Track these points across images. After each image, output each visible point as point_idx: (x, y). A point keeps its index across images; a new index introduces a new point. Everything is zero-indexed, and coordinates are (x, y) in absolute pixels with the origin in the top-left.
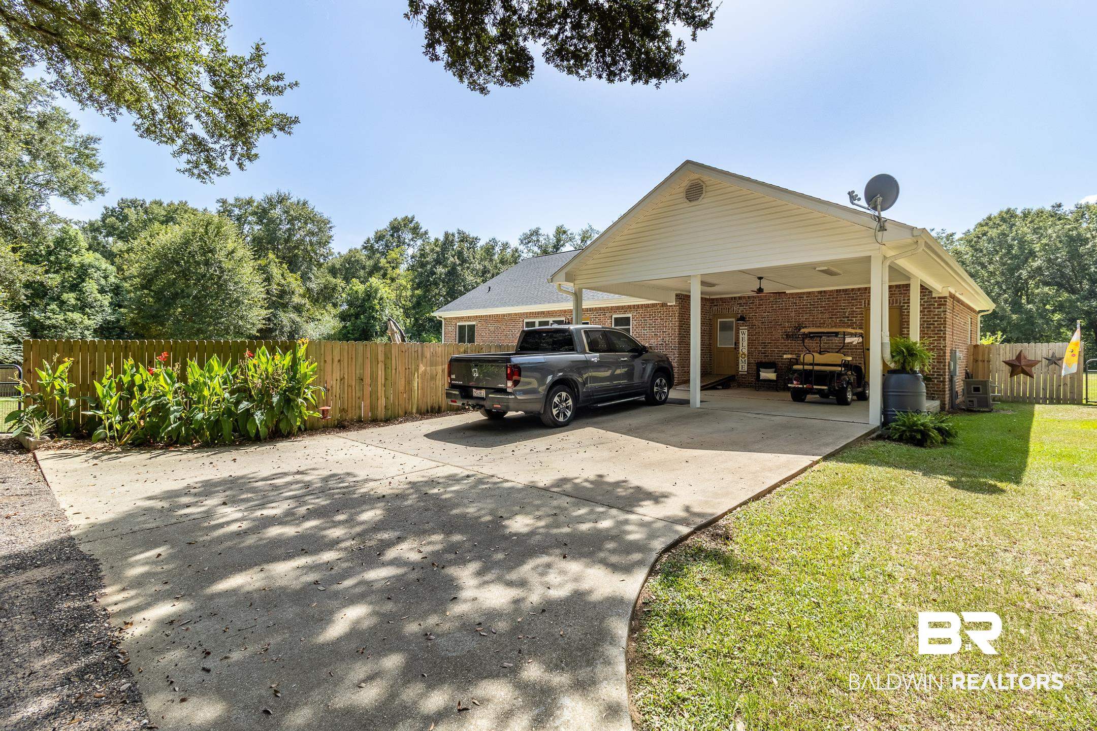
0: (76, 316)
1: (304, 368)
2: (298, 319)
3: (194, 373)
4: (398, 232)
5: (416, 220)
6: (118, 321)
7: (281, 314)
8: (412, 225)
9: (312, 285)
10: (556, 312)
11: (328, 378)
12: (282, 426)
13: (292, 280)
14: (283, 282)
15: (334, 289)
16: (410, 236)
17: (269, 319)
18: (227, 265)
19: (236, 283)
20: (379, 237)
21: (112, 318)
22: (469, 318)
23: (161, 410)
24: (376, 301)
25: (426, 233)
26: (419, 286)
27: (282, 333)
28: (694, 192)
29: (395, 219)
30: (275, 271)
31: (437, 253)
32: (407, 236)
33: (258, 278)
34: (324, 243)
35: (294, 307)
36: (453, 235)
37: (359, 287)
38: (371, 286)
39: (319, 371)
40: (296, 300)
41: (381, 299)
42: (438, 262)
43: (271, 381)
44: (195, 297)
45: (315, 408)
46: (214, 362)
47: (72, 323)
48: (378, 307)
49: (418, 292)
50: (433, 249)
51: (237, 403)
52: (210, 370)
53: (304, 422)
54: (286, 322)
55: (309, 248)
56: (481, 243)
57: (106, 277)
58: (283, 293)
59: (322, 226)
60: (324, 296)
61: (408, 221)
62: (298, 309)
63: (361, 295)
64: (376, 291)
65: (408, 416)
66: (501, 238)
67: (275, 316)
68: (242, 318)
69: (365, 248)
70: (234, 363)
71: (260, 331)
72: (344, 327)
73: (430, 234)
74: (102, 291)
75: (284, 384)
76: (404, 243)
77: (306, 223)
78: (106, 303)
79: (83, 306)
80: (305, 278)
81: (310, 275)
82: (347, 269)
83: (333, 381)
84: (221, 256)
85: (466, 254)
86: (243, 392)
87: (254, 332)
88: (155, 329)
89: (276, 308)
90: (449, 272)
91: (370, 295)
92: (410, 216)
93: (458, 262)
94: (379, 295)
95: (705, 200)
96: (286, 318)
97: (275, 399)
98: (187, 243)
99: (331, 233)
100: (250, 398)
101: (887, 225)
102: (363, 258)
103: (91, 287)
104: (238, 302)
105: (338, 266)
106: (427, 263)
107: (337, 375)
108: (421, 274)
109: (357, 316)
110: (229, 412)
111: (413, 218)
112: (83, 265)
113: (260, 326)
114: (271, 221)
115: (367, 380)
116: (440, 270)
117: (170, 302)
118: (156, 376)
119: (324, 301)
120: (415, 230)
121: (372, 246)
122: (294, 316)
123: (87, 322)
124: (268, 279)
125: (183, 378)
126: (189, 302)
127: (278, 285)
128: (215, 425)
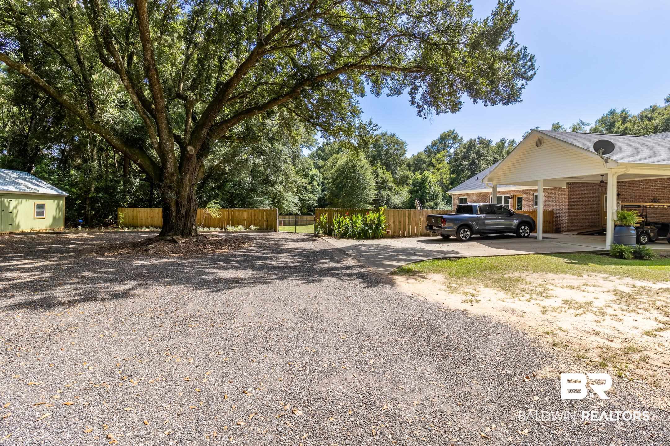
0: (311, 195)
1: (382, 218)
2: (390, 194)
3: (354, 218)
4: (444, 140)
5: (456, 131)
6: (324, 197)
7: (382, 192)
8: (453, 135)
9: (397, 176)
10: (505, 192)
11: (389, 221)
12: (376, 235)
13: (387, 175)
14: (384, 176)
15: (407, 177)
16: (452, 142)
17: (377, 195)
18: (361, 172)
19: (364, 180)
20: (434, 144)
21: (321, 196)
22: (464, 195)
23: (347, 228)
24: (427, 184)
25: (461, 138)
26: (453, 172)
27: (383, 201)
28: (539, 143)
29: (444, 133)
30: (380, 171)
31: (464, 153)
32: (450, 142)
33: (373, 177)
34: (403, 155)
35: (388, 188)
36: (475, 140)
37: (419, 176)
38: (424, 176)
39: (387, 219)
40: (390, 184)
41: (430, 182)
42: (464, 158)
43: (373, 221)
44: (350, 187)
45: (385, 231)
46: (359, 215)
47: (310, 198)
48: (428, 187)
49: (453, 176)
50: (462, 151)
51: (364, 227)
52: (358, 218)
53: (382, 235)
54: (384, 196)
55: (396, 157)
56: (493, 144)
57: (319, 179)
58: (383, 182)
59: (401, 146)
60: (403, 181)
61: (451, 132)
62: (390, 189)
63: (420, 180)
64: (427, 178)
65: (416, 236)
66: (509, 138)
67: (380, 193)
68: (366, 195)
69: (425, 151)
70: (364, 216)
71: (373, 200)
72: (411, 197)
73: (464, 139)
74: (318, 185)
75: (376, 222)
76: (448, 146)
77: (394, 146)
78: (320, 190)
79: (313, 191)
80: (394, 173)
81: (396, 171)
82: (416, 164)
83: (391, 223)
84: (358, 168)
85: (481, 152)
86: (366, 224)
87: (371, 201)
88: (336, 201)
89: (380, 189)
90: (471, 163)
91: (424, 180)
92: (452, 130)
93: (476, 157)
94: (428, 180)
95: (544, 146)
96: (385, 193)
97: (374, 227)
98: (347, 164)
99: (406, 148)
100: (368, 226)
101: (609, 161)
102: (424, 157)
103: (315, 183)
104: (365, 188)
105: (411, 163)
106: (459, 159)
107: (392, 221)
108: (454, 166)
109: (417, 191)
110: (362, 230)
111: (454, 131)
112: (312, 175)
113: (374, 198)
114: (379, 146)
115: (402, 222)
116: (465, 163)
117: (341, 189)
118: (346, 219)
119: (403, 183)
120: (455, 138)
121: (429, 150)
122: (388, 192)
123: (315, 198)
124: (377, 177)
125: (351, 220)
126: (348, 189)
127: (381, 178)
128: (359, 233)
